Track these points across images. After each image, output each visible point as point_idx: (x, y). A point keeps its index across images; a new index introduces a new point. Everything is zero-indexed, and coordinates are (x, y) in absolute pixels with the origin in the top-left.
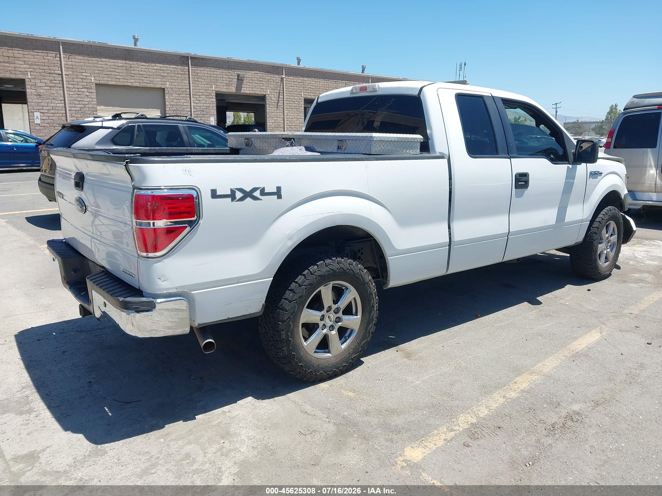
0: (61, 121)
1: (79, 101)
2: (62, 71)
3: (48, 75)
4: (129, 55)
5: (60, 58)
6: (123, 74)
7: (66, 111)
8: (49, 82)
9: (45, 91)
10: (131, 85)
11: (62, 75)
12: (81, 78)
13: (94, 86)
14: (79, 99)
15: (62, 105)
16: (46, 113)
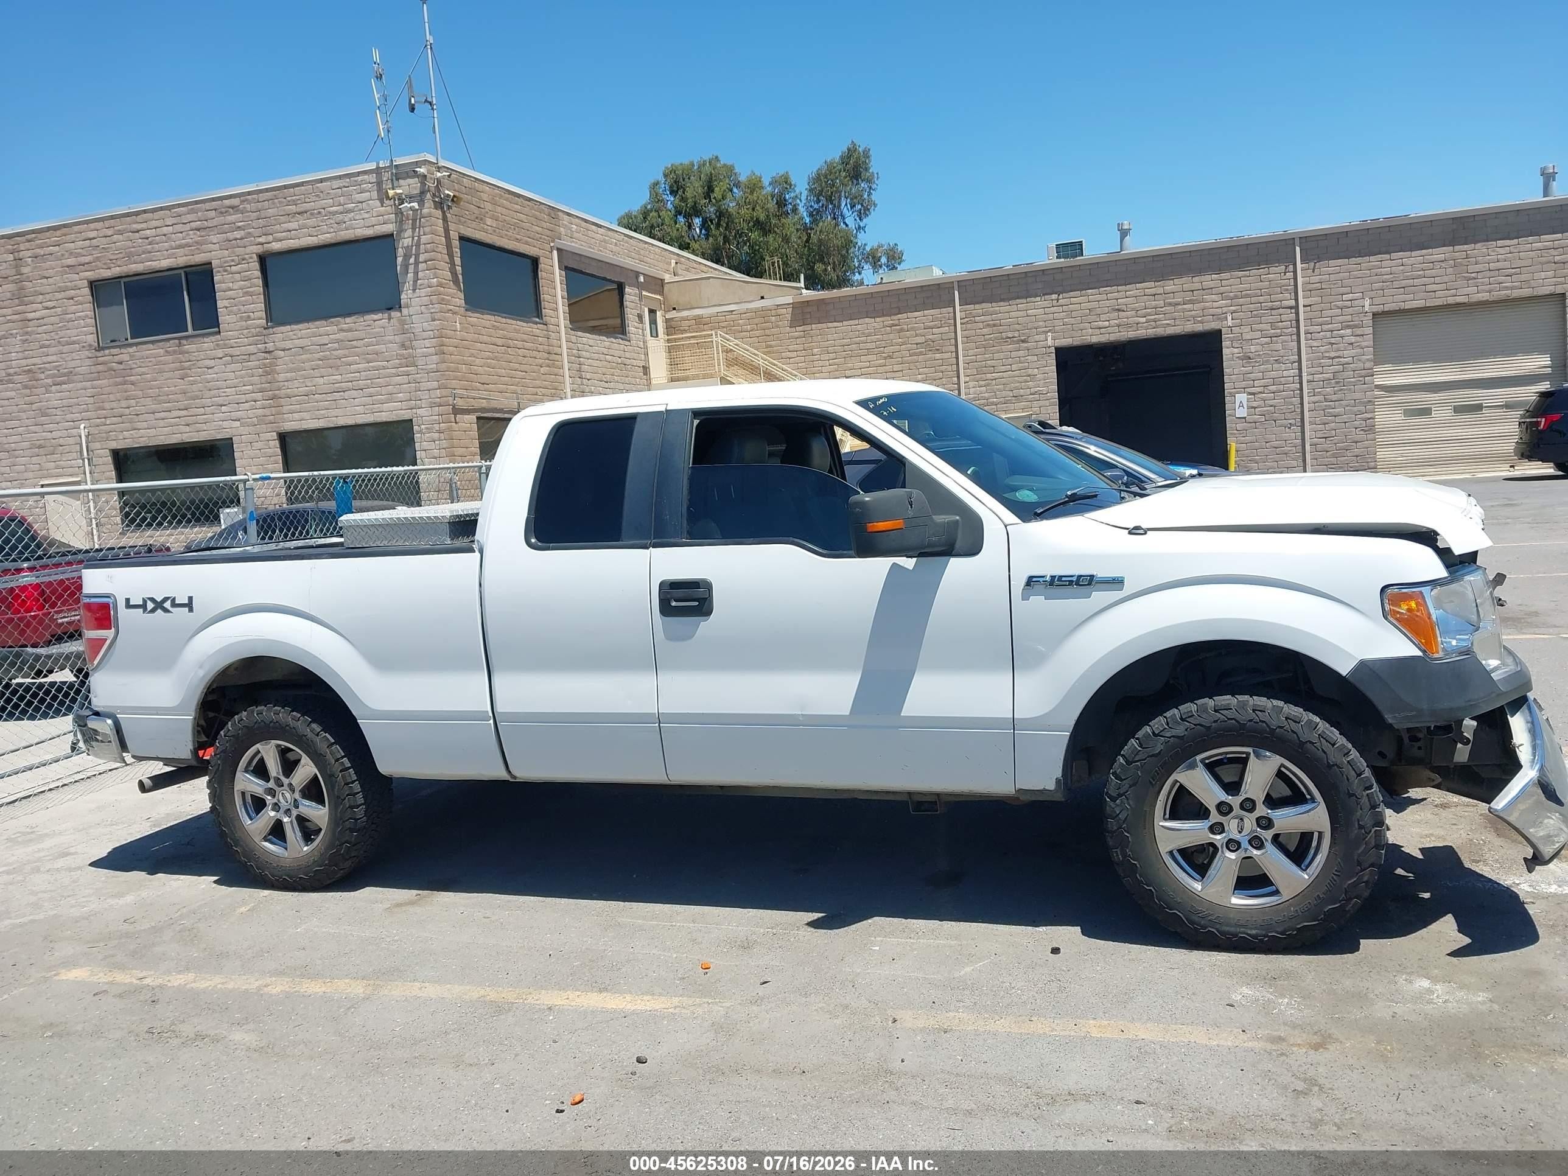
0: (1290, 407)
1: (1333, 358)
2: (1297, 300)
3: (1267, 313)
4: (1464, 229)
5: (1295, 272)
6: (1446, 279)
7: (1301, 383)
8: (1268, 327)
9: (1259, 348)
10: (1466, 301)
11: (1297, 307)
12: (1338, 308)
13: (1368, 320)
14: (1333, 354)
15: (1294, 373)
16: (1261, 393)
